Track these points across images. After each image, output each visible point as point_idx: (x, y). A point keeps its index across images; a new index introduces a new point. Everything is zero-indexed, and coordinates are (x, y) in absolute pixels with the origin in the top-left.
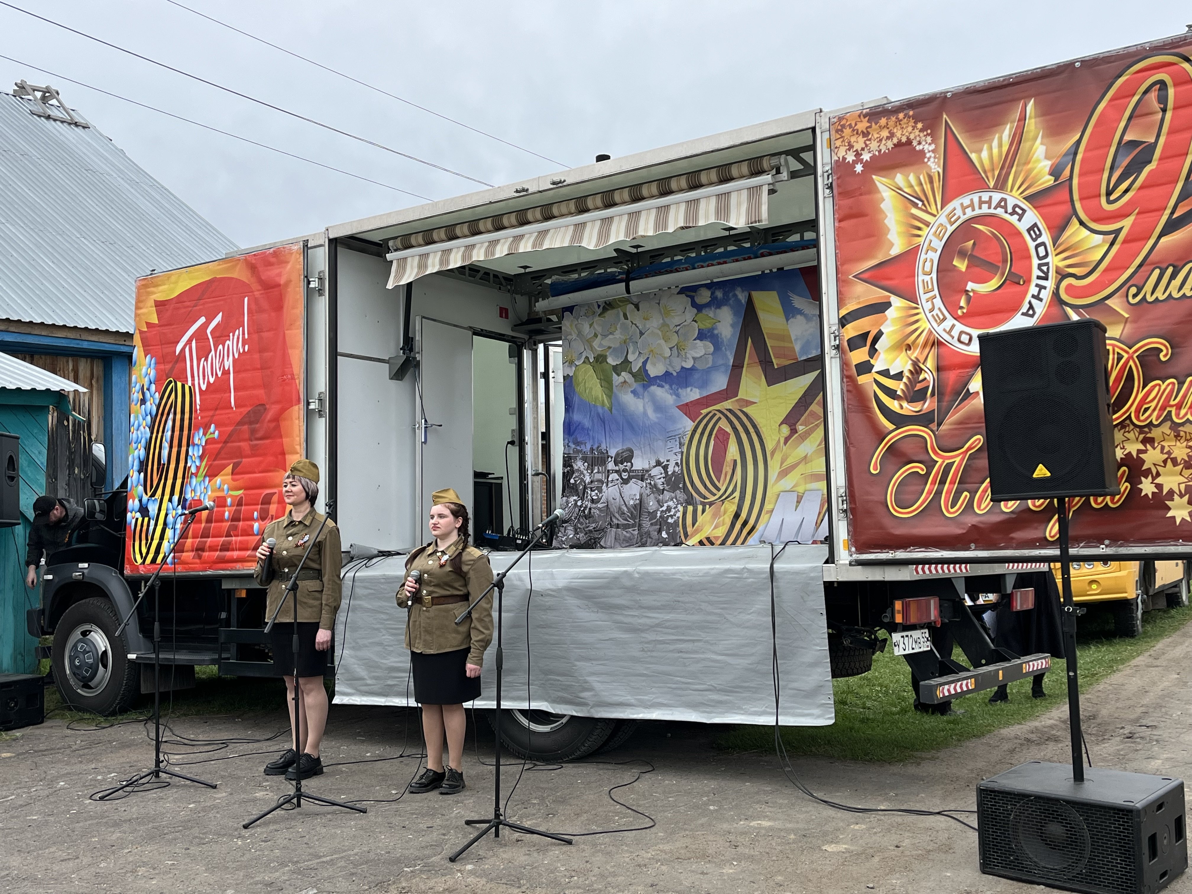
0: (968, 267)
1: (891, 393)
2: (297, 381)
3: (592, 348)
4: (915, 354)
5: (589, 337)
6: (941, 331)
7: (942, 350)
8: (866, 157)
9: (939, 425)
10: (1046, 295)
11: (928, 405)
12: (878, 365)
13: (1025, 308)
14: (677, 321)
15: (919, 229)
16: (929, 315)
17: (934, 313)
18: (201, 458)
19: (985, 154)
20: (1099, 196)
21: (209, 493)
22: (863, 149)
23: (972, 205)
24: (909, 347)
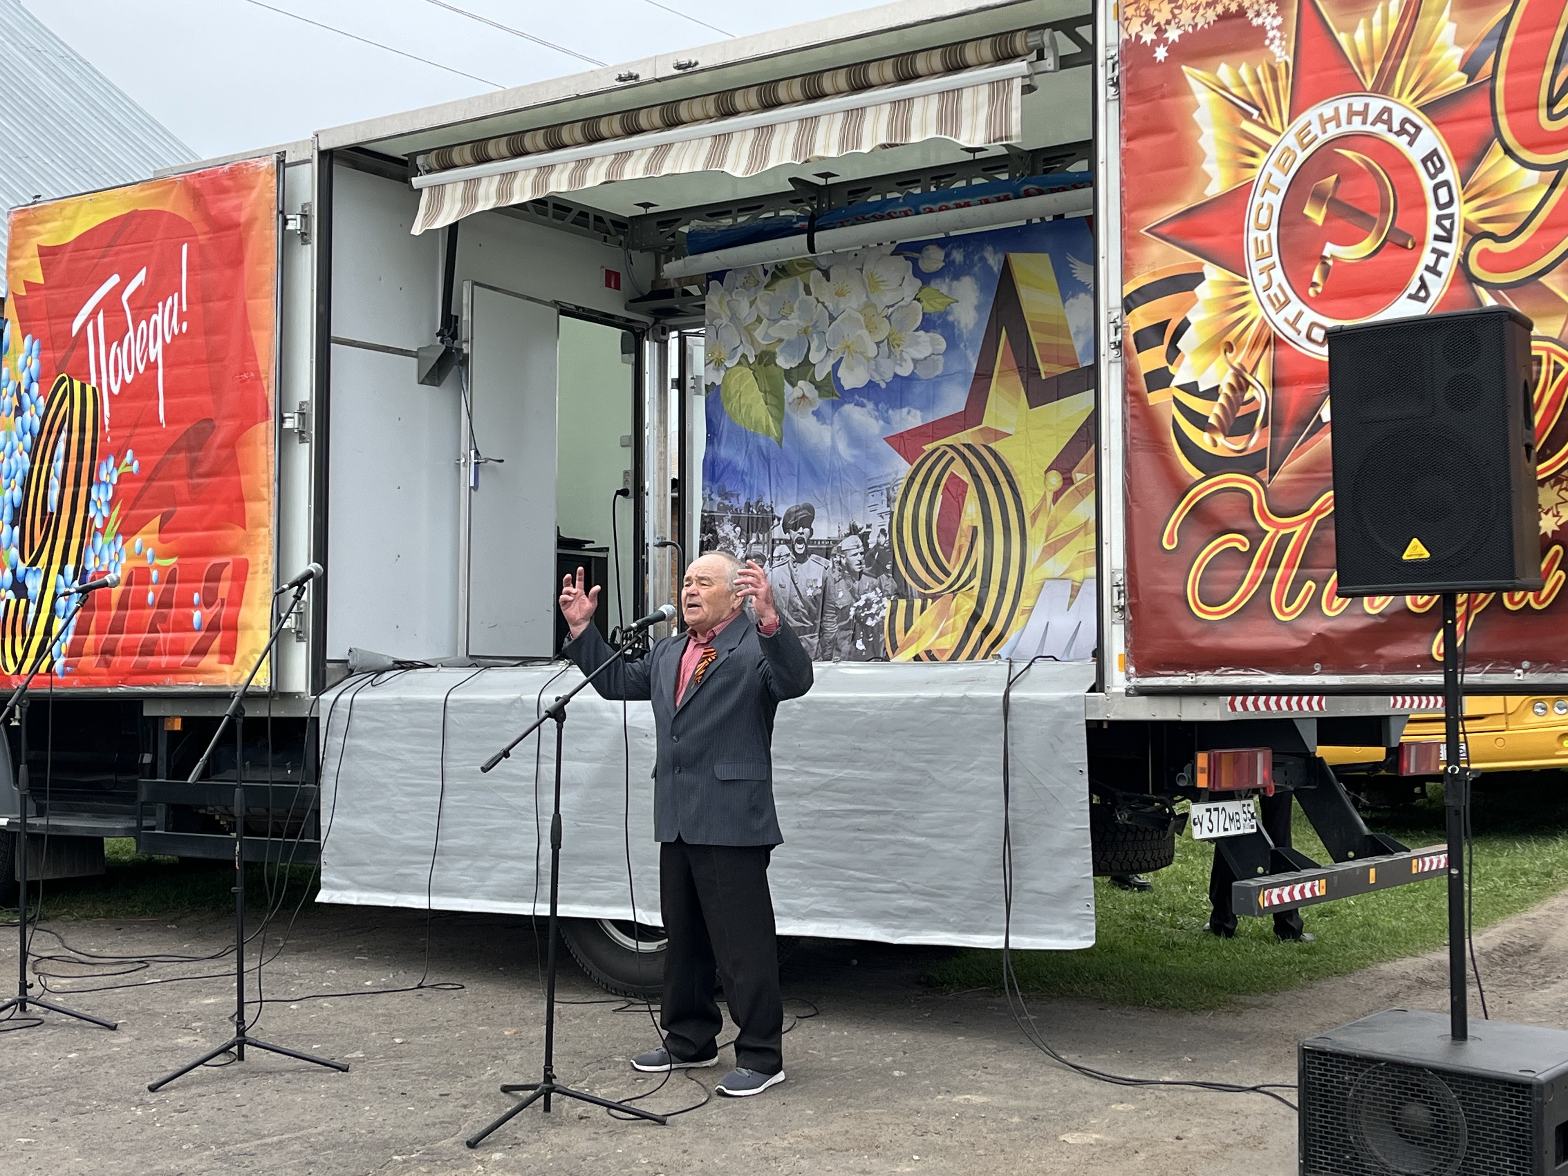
0: (1326, 219)
1: (1199, 421)
2: (265, 382)
3: (753, 342)
4: (1238, 358)
5: (749, 321)
6: (1280, 322)
7: (1282, 352)
8: (1173, 34)
9: (1273, 473)
10: (1447, 266)
11: (1256, 441)
12: (1181, 375)
13: (1413, 286)
14: (888, 299)
15: (1253, 155)
16: (1263, 296)
17: (1271, 292)
18: (111, 504)
19: (1360, 36)
20: (1537, 107)
21: (124, 561)
22: (1168, 22)
23: (1336, 118)
24: (1229, 347)
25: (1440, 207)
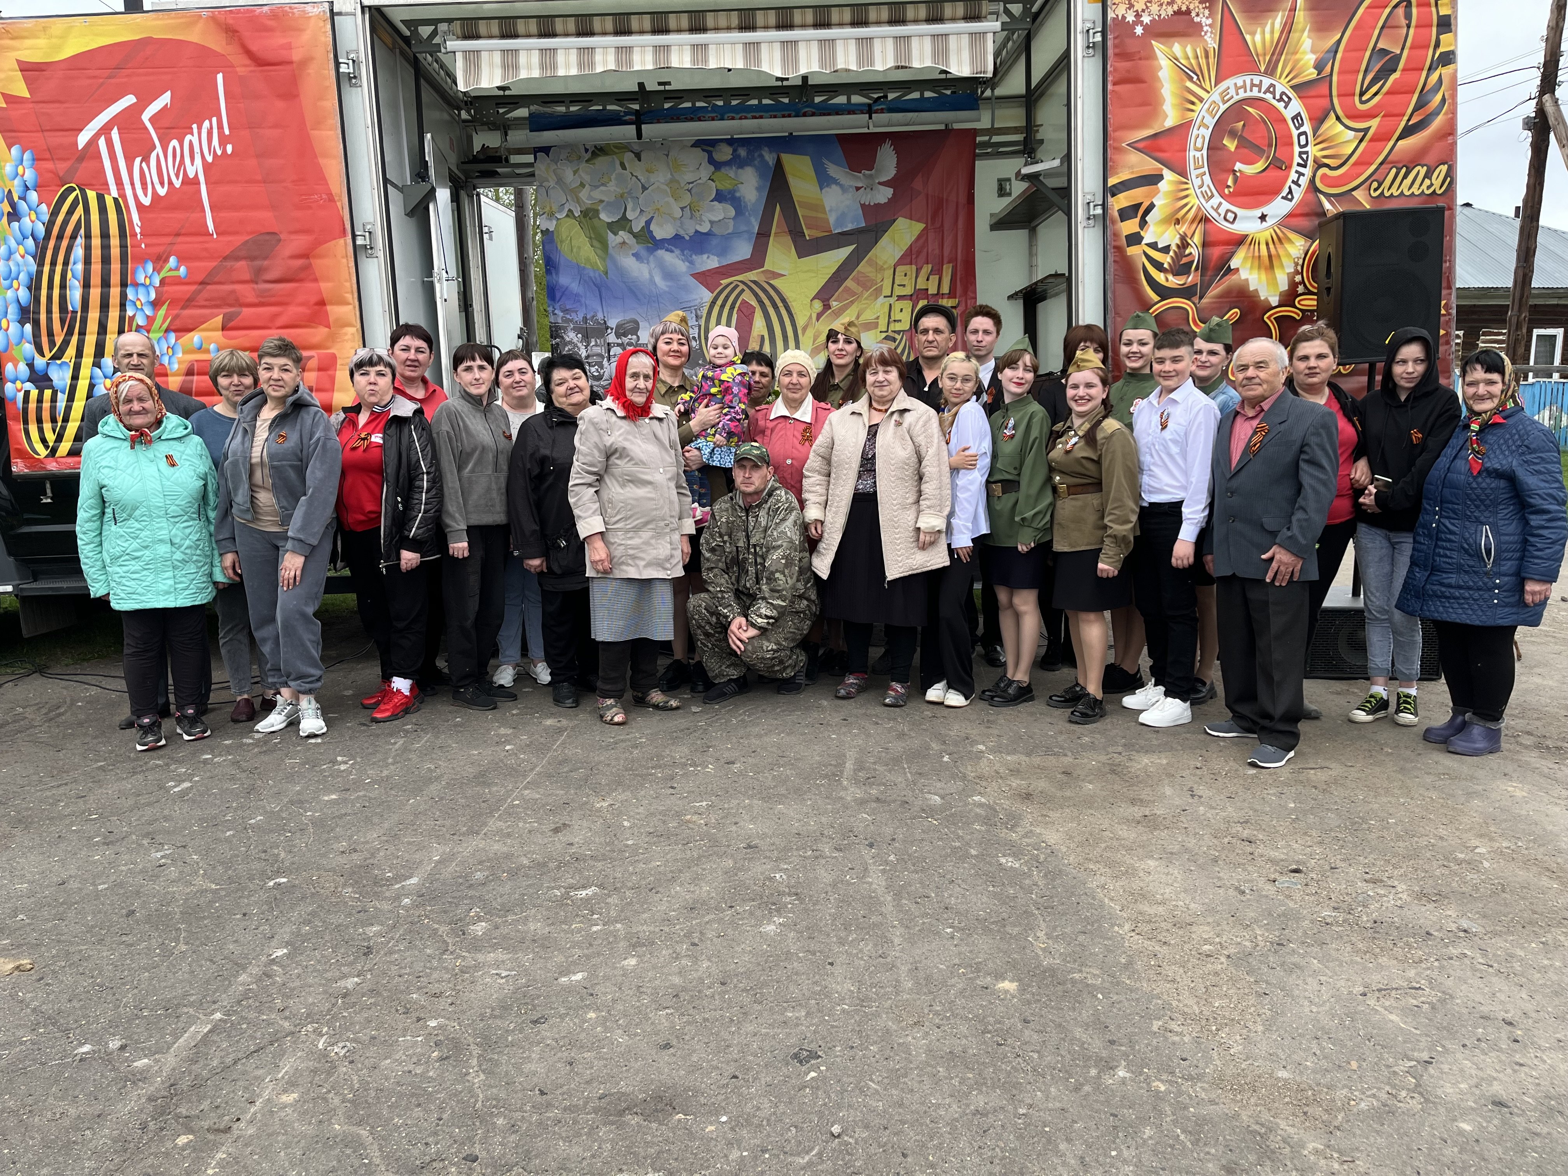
0: (1237, 148)
1: (1159, 266)
2: (339, 204)
3: (578, 201)
4: (1183, 228)
5: (574, 186)
6: (1209, 207)
7: (1209, 226)
8: (1146, 19)
9: (1201, 298)
10: (1303, 181)
11: (1191, 279)
12: (1148, 237)
13: (1286, 190)
14: (689, 177)
15: (1193, 103)
16: (1198, 191)
17: (1203, 189)
18: (156, 304)
19: (1258, 37)
20: (1354, 95)
21: (180, 355)
22: (1143, 11)
23: (1244, 86)
24: (1178, 222)
25: (1301, 146)
